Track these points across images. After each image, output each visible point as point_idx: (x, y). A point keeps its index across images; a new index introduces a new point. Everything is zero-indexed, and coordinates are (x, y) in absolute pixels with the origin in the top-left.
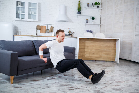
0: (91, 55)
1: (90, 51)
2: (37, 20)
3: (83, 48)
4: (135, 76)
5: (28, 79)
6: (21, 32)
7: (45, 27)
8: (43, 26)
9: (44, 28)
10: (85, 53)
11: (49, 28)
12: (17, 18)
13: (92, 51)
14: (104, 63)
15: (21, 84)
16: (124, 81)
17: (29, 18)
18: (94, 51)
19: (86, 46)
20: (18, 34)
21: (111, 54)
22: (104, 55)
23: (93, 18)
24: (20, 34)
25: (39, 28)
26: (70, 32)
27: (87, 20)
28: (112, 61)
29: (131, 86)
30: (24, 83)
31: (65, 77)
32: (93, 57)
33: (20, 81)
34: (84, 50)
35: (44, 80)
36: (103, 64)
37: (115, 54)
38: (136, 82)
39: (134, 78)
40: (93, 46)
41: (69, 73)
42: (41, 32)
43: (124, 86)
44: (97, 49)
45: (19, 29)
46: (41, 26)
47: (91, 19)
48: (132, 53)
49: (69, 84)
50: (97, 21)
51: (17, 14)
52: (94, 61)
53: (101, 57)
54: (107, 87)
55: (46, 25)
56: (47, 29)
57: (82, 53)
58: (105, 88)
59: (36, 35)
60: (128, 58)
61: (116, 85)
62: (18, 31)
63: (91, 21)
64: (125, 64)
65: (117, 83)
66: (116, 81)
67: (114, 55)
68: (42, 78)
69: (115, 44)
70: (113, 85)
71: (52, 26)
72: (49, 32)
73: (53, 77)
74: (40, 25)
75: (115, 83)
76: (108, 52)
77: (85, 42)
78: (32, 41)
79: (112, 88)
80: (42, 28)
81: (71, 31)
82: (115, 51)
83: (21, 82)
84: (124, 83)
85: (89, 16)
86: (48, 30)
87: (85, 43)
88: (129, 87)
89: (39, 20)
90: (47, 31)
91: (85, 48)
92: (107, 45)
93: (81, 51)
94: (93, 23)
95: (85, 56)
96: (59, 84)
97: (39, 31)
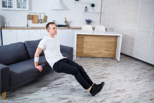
0: (90, 52)
1: (88, 47)
2: (27, 9)
3: (81, 44)
4: (135, 81)
5: (22, 92)
6: (9, 23)
7: (38, 16)
8: (34, 15)
9: (36, 18)
10: (83, 49)
11: (42, 18)
12: (3, 7)
13: (91, 47)
14: (104, 61)
15: (15, 99)
16: (124, 90)
17: (18, 7)
18: (93, 47)
19: (84, 42)
20: (6, 26)
21: (111, 50)
22: (103, 52)
23: (93, 5)
24: (8, 26)
25: (30, 18)
26: (66, 22)
27: (86, 7)
28: (112, 58)
29: (130, 97)
30: (18, 98)
31: (62, 86)
32: (92, 53)
33: (13, 94)
34: (82, 46)
35: (39, 91)
36: (102, 62)
37: (116, 50)
38: (136, 90)
39: (134, 84)
40: (92, 42)
41: (67, 79)
42: (32, 23)
43: (124, 98)
44: (96, 45)
45: (6, 19)
46: (32, 16)
47: (91, 6)
48: (133, 49)
49: (67, 96)
50: (97, 8)
51: (2, 2)
52: (93, 57)
53: (100, 53)
54: (106, 100)
55: (39, 15)
56: (39, 18)
57: (80, 49)
58: (104, 101)
59: (27, 26)
60: (129, 53)
61: (115, 97)
62: (5, 22)
63: (90, 8)
64: (126, 61)
65: (116, 94)
66: (116, 89)
67: (114, 52)
68: (37, 88)
69: (117, 40)
70: (112, 97)
71: (46, 15)
72: (42, 23)
73: (49, 86)
74: (32, 14)
75: (115, 93)
76: (109, 48)
77: (83, 37)
78: (24, 43)
79: (111, 101)
80: (34, 18)
81: (67, 20)
82: (116, 47)
83: (14, 96)
84: (123, 92)
85: (88, 3)
86: (42, 20)
87: (83, 39)
88: (129, 99)
89: (30, 9)
90: (40, 21)
91: (83, 44)
92: (107, 41)
93: (79, 47)
94: (92, 11)
95: (83, 52)
96: (56, 97)
97: (30, 21)
